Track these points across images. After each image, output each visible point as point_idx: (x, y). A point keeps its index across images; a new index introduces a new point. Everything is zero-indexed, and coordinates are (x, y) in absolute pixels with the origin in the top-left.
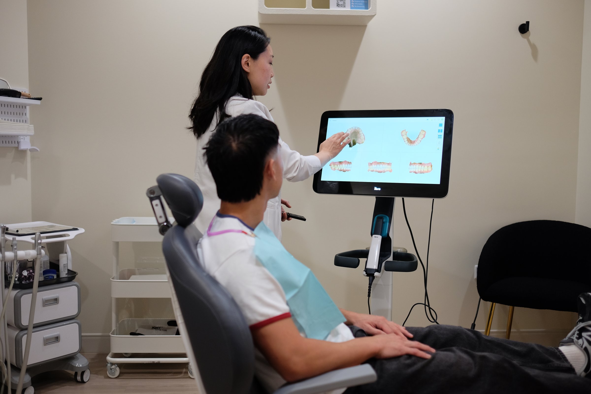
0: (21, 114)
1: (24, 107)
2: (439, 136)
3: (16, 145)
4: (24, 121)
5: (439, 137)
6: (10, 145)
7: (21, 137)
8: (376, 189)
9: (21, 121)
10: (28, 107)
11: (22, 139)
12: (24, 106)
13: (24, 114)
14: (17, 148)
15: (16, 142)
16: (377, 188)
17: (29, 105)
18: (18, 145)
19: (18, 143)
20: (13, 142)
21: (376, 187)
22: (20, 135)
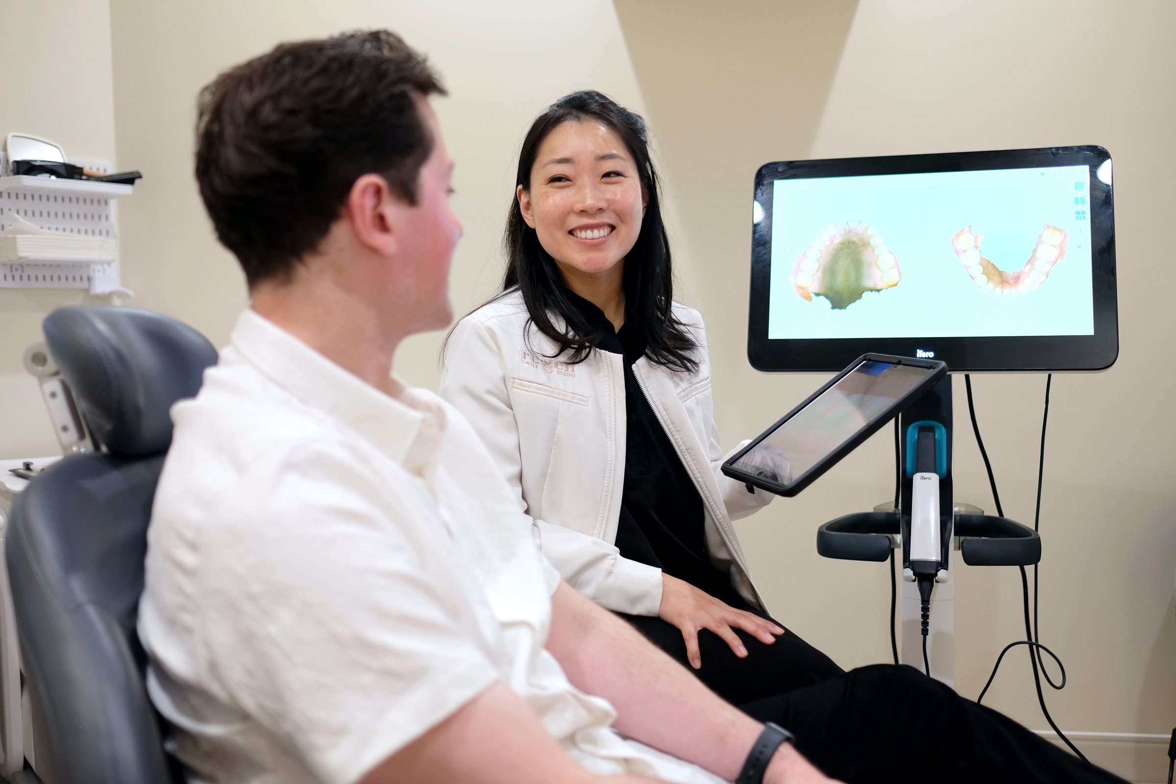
0: (96, 217)
1: (103, 203)
2: (1078, 213)
3: (85, 284)
4: (104, 232)
5: (1079, 216)
6: (71, 284)
7: (97, 268)
8: (921, 354)
9: (97, 232)
10: (113, 204)
11: (99, 271)
12: (103, 201)
13: (103, 218)
14: (87, 291)
15: (85, 279)
16: (924, 353)
17: (114, 196)
18: (90, 285)
19: (89, 279)
20: (78, 279)
21: (920, 349)
22: (95, 262)
